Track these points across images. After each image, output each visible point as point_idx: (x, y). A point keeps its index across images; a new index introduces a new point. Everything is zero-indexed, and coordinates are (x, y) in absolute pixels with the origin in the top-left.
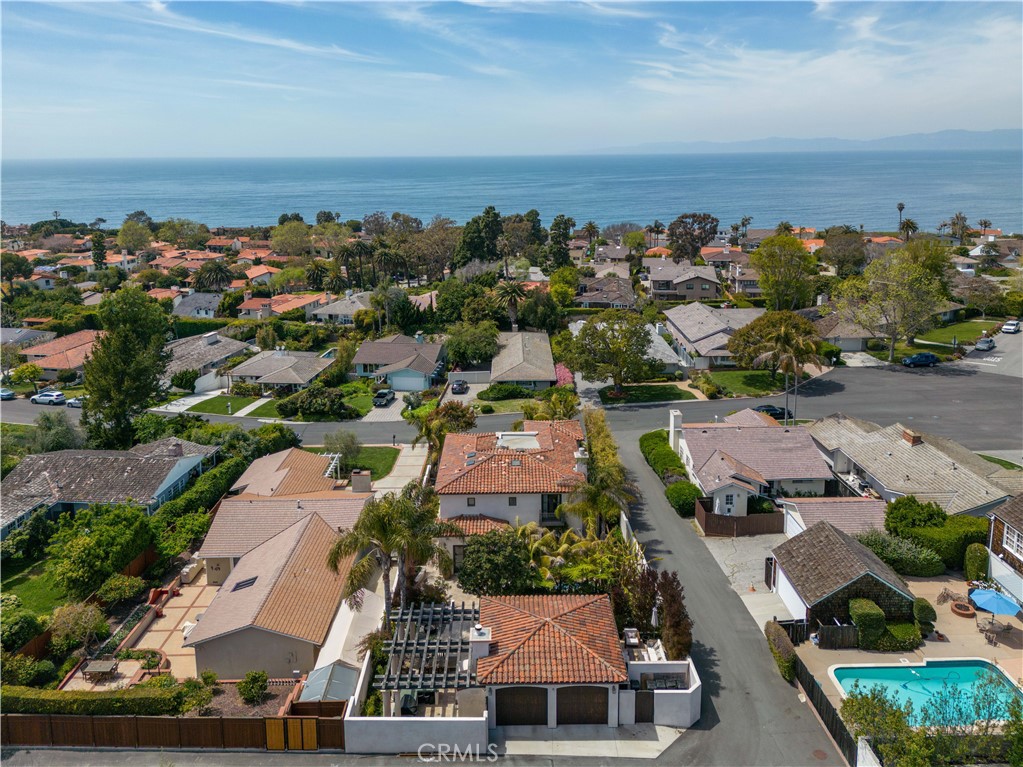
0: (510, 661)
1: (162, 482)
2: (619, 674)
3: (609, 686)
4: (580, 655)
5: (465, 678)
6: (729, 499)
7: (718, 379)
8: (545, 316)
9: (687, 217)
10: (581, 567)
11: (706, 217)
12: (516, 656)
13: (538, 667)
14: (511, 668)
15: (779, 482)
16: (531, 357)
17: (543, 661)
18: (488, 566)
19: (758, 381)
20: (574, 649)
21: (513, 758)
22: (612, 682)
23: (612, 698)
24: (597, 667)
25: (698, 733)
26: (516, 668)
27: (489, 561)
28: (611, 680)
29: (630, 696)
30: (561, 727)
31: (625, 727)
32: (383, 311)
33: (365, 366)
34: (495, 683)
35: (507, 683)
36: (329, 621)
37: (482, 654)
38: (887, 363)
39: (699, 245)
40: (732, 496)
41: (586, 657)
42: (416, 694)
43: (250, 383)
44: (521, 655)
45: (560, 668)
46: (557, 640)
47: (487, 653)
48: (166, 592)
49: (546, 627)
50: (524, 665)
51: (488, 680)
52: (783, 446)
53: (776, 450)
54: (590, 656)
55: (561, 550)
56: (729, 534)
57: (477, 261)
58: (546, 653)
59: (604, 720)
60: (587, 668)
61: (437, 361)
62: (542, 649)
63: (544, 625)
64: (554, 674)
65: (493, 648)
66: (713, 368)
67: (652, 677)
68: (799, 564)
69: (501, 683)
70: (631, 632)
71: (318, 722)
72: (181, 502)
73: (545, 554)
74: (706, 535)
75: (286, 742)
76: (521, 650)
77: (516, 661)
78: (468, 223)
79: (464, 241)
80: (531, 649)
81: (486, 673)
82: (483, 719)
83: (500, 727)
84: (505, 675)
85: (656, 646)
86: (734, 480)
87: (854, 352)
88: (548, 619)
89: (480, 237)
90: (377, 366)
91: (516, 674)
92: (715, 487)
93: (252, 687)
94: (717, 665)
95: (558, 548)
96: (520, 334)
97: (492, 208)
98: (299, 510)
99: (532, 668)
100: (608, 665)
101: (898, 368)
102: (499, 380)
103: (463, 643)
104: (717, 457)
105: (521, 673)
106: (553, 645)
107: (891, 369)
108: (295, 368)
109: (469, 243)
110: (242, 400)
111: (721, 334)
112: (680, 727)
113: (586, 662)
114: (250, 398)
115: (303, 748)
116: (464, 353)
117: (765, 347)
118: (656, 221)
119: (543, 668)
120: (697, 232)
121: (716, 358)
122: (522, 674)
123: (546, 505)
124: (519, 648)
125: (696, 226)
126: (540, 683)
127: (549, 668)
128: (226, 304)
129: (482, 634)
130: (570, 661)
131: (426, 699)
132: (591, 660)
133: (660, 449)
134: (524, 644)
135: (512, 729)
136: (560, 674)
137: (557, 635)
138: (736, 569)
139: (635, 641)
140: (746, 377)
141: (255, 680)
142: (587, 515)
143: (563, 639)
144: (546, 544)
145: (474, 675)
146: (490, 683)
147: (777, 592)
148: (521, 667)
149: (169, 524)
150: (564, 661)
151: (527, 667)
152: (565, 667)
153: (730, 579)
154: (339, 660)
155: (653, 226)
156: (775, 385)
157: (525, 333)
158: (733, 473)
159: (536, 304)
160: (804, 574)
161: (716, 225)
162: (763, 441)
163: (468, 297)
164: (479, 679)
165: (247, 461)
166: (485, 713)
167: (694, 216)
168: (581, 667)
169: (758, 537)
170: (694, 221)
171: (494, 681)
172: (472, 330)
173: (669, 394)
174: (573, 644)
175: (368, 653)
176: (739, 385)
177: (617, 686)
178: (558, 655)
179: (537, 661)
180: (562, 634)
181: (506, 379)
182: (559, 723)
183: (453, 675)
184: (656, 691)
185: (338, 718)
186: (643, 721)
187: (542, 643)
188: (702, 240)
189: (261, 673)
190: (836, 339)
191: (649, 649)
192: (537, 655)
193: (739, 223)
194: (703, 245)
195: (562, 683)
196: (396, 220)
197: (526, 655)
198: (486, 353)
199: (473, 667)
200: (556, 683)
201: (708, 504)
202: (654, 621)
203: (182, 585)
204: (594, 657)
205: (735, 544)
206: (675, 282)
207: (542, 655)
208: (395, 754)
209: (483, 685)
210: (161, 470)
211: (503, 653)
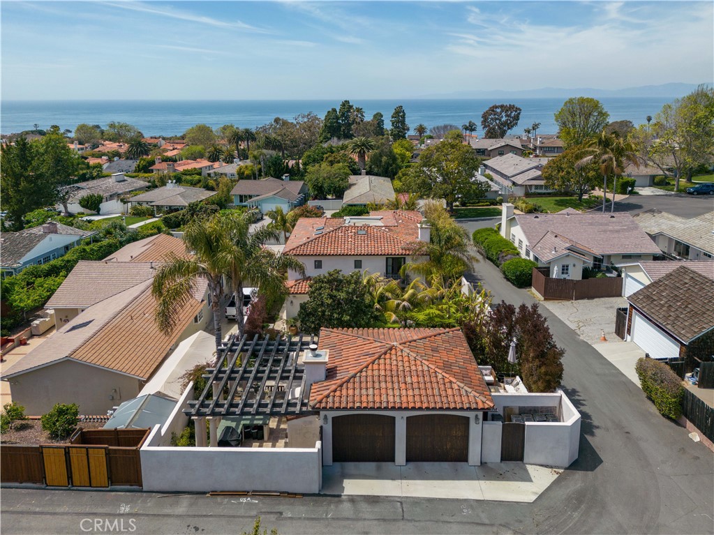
0: (350, 385)
1: (29, 251)
2: (484, 400)
3: (471, 415)
4: (434, 380)
5: (295, 405)
6: (565, 269)
7: (532, 202)
8: (388, 164)
9: (497, 107)
10: (427, 311)
11: (512, 108)
12: (357, 379)
13: (383, 391)
14: (351, 392)
15: (609, 256)
16: (376, 189)
17: (390, 385)
18: (329, 301)
19: (567, 203)
20: (426, 373)
21: (353, 499)
22: (476, 409)
23: (475, 429)
24: (456, 392)
25: (579, 475)
26: (357, 392)
27: (331, 297)
28: (474, 406)
29: (495, 430)
30: (411, 465)
31: (489, 465)
32: (260, 166)
33: (241, 196)
34: (332, 409)
35: (345, 409)
36: (160, 359)
37: (318, 378)
38: (673, 193)
39: (505, 128)
40: (567, 266)
41: (441, 382)
42: (241, 427)
43: (145, 206)
44: (363, 379)
45: (410, 393)
46: (406, 364)
47: (323, 377)
48: (12, 341)
49: (393, 351)
50: (367, 389)
51: (323, 405)
52: (610, 228)
53: (605, 231)
54: (447, 380)
55: (406, 296)
56: (569, 298)
57: (335, 139)
58: (392, 376)
59: (463, 457)
60: (443, 393)
61: (299, 193)
62: (388, 373)
63: (391, 349)
64: (404, 399)
65: (331, 373)
66: (528, 195)
67: (517, 411)
68: (663, 306)
69: (338, 409)
70: (486, 369)
71: (108, 452)
72: (45, 267)
73: (390, 299)
74: (545, 299)
75: (70, 477)
76: (364, 374)
77: (357, 385)
78: (329, 112)
79: (326, 126)
80: (376, 373)
81: (320, 397)
82: (315, 450)
83: (338, 464)
84: (344, 399)
85: (515, 382)
86: (568, 251)
87: (644, 187)
88: (395, 343)
89: (337, 122)
90: (250, 197)
91: (357, 399)
92: (551, 257)
93: (57, 421)
94: (583, 405)
95: (402, 296)
96: (367, 177)
97: (347, 102)
98: (151, 270)
99: (377, 392)
100: (469, 390)
101: (683, 195)
102: (350, 203)
103: (297, 371)
104: (550, 237)
105: (364, 397)
106: (401, 368)
107: (676, 196)
108: (182, 195)
109: (329, 127)
110: (137, 218)
111: (534, 170)
112: (558, 467)
113: (442, 387)
114: (145, 218)
115: (90, 485)
116: (321, 187)
117: (587, 151)
118: (470, 123)
119: (390, 392)
120: (504, 119)
121: (531, 186)
122: (364, 399)
123: (390, 268)
124: (361, 371)
125: (504, 114)
126: (386, 408)
127: (397, 393)
128: (141, 166)
129: (317, 356)
130: (422, 386)
131: (253, 434)
132: (448, 385)
133: (493, 237)
134: (367, 367)
135: (351, 466)
136: (410, 399)
137: (406, 359)
138: (581, 324)
139: (491, 378)
140: (556, 201)
141: (61, 412)
142: (431, 273)
143: (413, 363)
144: (392, 291)
145: (306, 401)
146: (325, 408)
147: (632, 340)
148: (364, 392)
149: (28, 284)
150: (415, 385)
151: (371, 391)
152: (417, 392)
153: (578, 331)
154: (159, 392)
155: (468, 125)
156: (582, 205)
157: (371, 176)
158: (567, 245)
159: (381, 156)
160: (672, 314)
161: (519, 114)
162: (591, 224)
163: (326, 153)
164: (312, 403)
165: (122, 244)
166: (318, 444)
167: (502, 106)
168: (436, 392)
169: (596, 300)
170: (502, 111)
171: (330, 405)
172: (329, 168)
173: (492, 212)
174: (426, 368)
175: (191, 384)
176: (552, 205)
177: (480, 414)
178: (408, 379)
179: (383, 385)
180: (412, 358)
181: (356, 203)
182: (408, 460)
183: (281, 401)
184: (527, 423)
185: (135, 448)
186: (511, 460)
187: (388, 367)
188: (508, 125)
189: (70, 405)
190: (629, 176)
191: (507, 386)
192: (382, 379)
193: (531, 128)
194: (509, 128)
195: (413, 409)
196: (277, 123)
197: (370, 379)
198: (339, 187)
199: (306, 394)
200: (406, 409)
201: (546, 271)
202: (511, 357)
203: (32, 336)
204: (451, 382)
205: (575, 305)
206: (489, 149)
207: (389, 379)
208: (204, 493)
209: (316, 412)
210: (31, 241)
211: (342, 376)
